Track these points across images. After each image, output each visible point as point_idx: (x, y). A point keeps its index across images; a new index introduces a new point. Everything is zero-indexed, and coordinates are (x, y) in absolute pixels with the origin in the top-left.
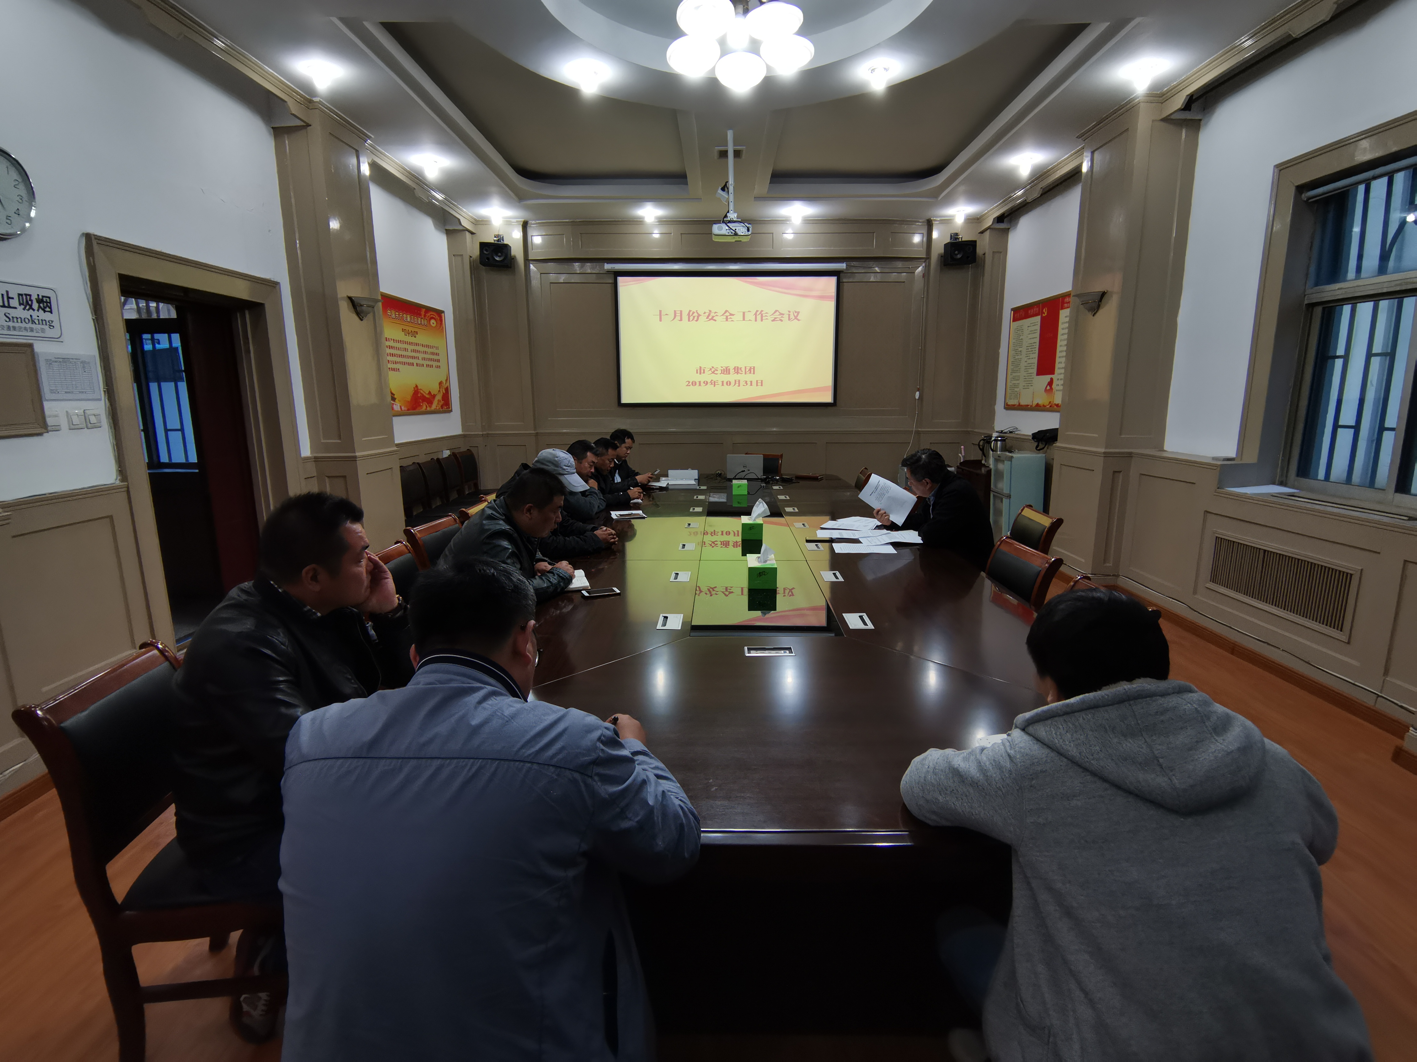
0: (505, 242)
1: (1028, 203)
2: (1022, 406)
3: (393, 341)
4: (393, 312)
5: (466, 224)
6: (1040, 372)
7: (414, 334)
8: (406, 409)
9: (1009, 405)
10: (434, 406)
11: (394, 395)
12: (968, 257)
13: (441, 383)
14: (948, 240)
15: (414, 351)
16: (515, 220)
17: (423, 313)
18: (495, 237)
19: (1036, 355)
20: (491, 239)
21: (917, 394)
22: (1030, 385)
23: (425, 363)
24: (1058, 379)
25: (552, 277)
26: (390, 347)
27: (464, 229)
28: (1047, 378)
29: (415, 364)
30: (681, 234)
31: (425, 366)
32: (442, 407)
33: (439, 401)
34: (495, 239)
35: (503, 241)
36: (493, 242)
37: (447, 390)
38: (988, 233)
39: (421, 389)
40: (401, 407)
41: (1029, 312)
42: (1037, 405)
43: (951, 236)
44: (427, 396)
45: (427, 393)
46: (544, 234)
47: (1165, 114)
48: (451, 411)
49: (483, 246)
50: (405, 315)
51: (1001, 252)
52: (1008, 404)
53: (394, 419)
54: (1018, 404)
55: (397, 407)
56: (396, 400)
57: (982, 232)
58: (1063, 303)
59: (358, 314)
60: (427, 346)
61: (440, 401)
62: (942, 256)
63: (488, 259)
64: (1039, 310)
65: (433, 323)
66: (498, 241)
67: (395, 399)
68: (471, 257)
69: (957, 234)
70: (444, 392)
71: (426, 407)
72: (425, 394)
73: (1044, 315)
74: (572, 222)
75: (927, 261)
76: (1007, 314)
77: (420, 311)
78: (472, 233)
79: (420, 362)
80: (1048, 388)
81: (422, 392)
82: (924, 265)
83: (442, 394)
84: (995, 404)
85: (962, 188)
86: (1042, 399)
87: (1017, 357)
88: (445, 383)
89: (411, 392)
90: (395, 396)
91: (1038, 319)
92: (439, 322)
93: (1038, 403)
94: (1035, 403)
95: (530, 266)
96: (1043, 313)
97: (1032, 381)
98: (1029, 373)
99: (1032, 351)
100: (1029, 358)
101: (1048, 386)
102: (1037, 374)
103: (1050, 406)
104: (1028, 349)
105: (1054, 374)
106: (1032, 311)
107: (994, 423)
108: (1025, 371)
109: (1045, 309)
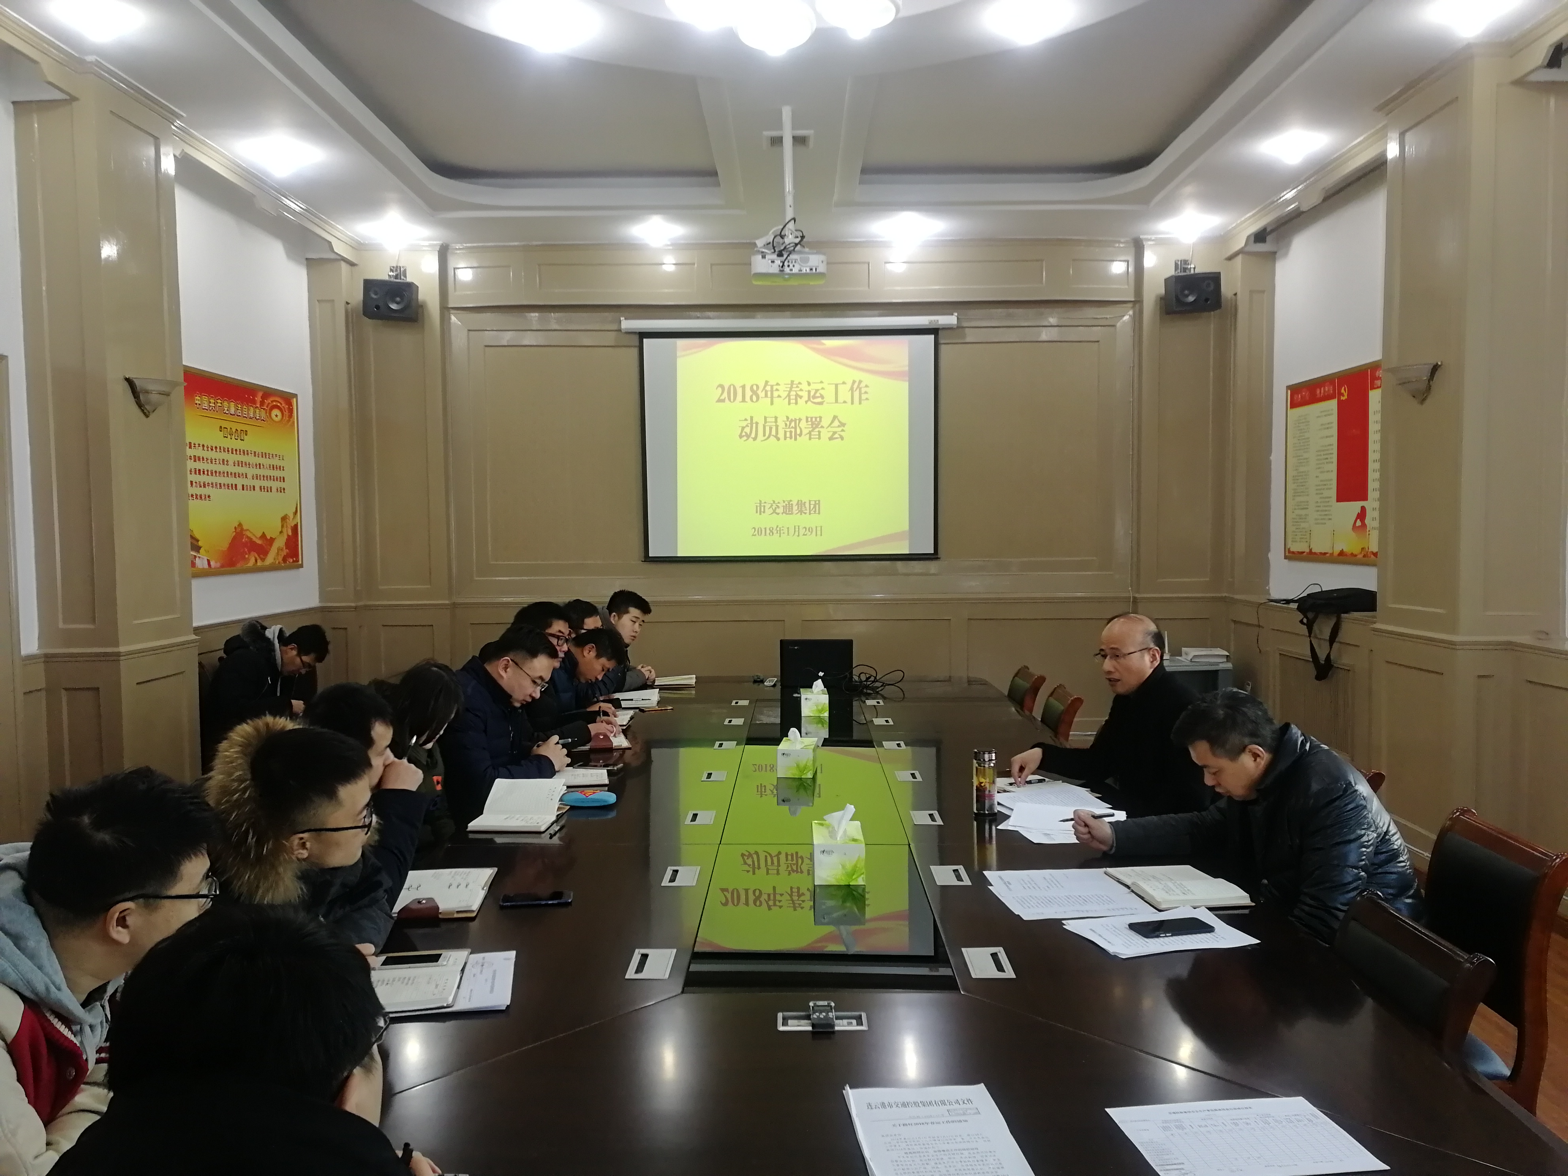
0: (409, 279)
1: (1303, 212)
2: (1315, 553)
3: (201, 448)
4: (205, 398)
5: (340, 249)
6: (1343, 495)
7: (241, 434)
8: (218, 565)
9: (1293, 553)
10: (270, 559)
11: (198, 541)
12: (1207, 300)
13: (284, 519)
14: (1171, 272)
15: (240, 464)
16: (427, 243)
17: (258, 399)
18: (391, 270)
19: (1334, 467)
20: (383, 274)
22: (1327, 517)
23: (258, 483)
24: (1374, 509)
25: (489, 337)
26: (196, 459)
27: (338, 257)
28: (1355, 507)
29: (239, 487)
30: (712, 265)
31: (257, 488)
32: (285, 560)
33: (279, 549)
34: (391, 274)
35: (406, 277)
36: (386, 278)
37: (295, 529)
38: (1239, 259)
39: (247, 530)
40: (209, 561)
41: (1318, 392)
42: (1342, 553)
43: (1176, 265)
44: (259, 542)
45: (259, 534)
46: (475, 265)
47: (1518, 74)
48: (301, 566)
49: (369, 285)
50: (226, 403)
51: (1263, 292)
52: (1291, 550)
53: (197, 585)
54: (1308, 551)
55: (201, 563)
56: (202, 551)
57: (1230, 258)
58: (1374, 378)
59: (140, 405)
60: (264, 455)
61: (282, 550)
62: (1161, 298)
63: (378, 307)
64: (1334, 390)
65: (276, 416)
66: (396, 277)
67: (200, 548)
68: (347, 303)
69: (1186, 262)
70: (290, 534)
71: (256, 561)
72: (254, 539)
73: (1343, 398)
74: (524, 246)
75: (1137, 306)
76: (1280, 396)
77: (254, 395)
78: (352, 264)
79: (248, 482)
80: (1359, 523)
81: (249, 535)
82: (1131, 312)
83: (286, 537)
84: (1268, 550)
85: (1189, 189)
86: (1349, 543)
87: (1302, 469)
88: (291, 519)
89: (231, 534)
90: (200, 544)
91: (1333, 404)
92: (287, 413)
94: (1337, 551)
95: (450, 319)
96: (1341, 394)
97: (1329, 511)
98: (1323, 498)
99: (1327, 459)
100: (1322, 472)
101: (1359, 520)
102: (1338, 500)
103: (1364, 556)
104: (1321, 455)
105: (1367, 500)
106: (1322, 392)
107: (1268, 583)
108: (1317, 494)
109: (1343, 388)
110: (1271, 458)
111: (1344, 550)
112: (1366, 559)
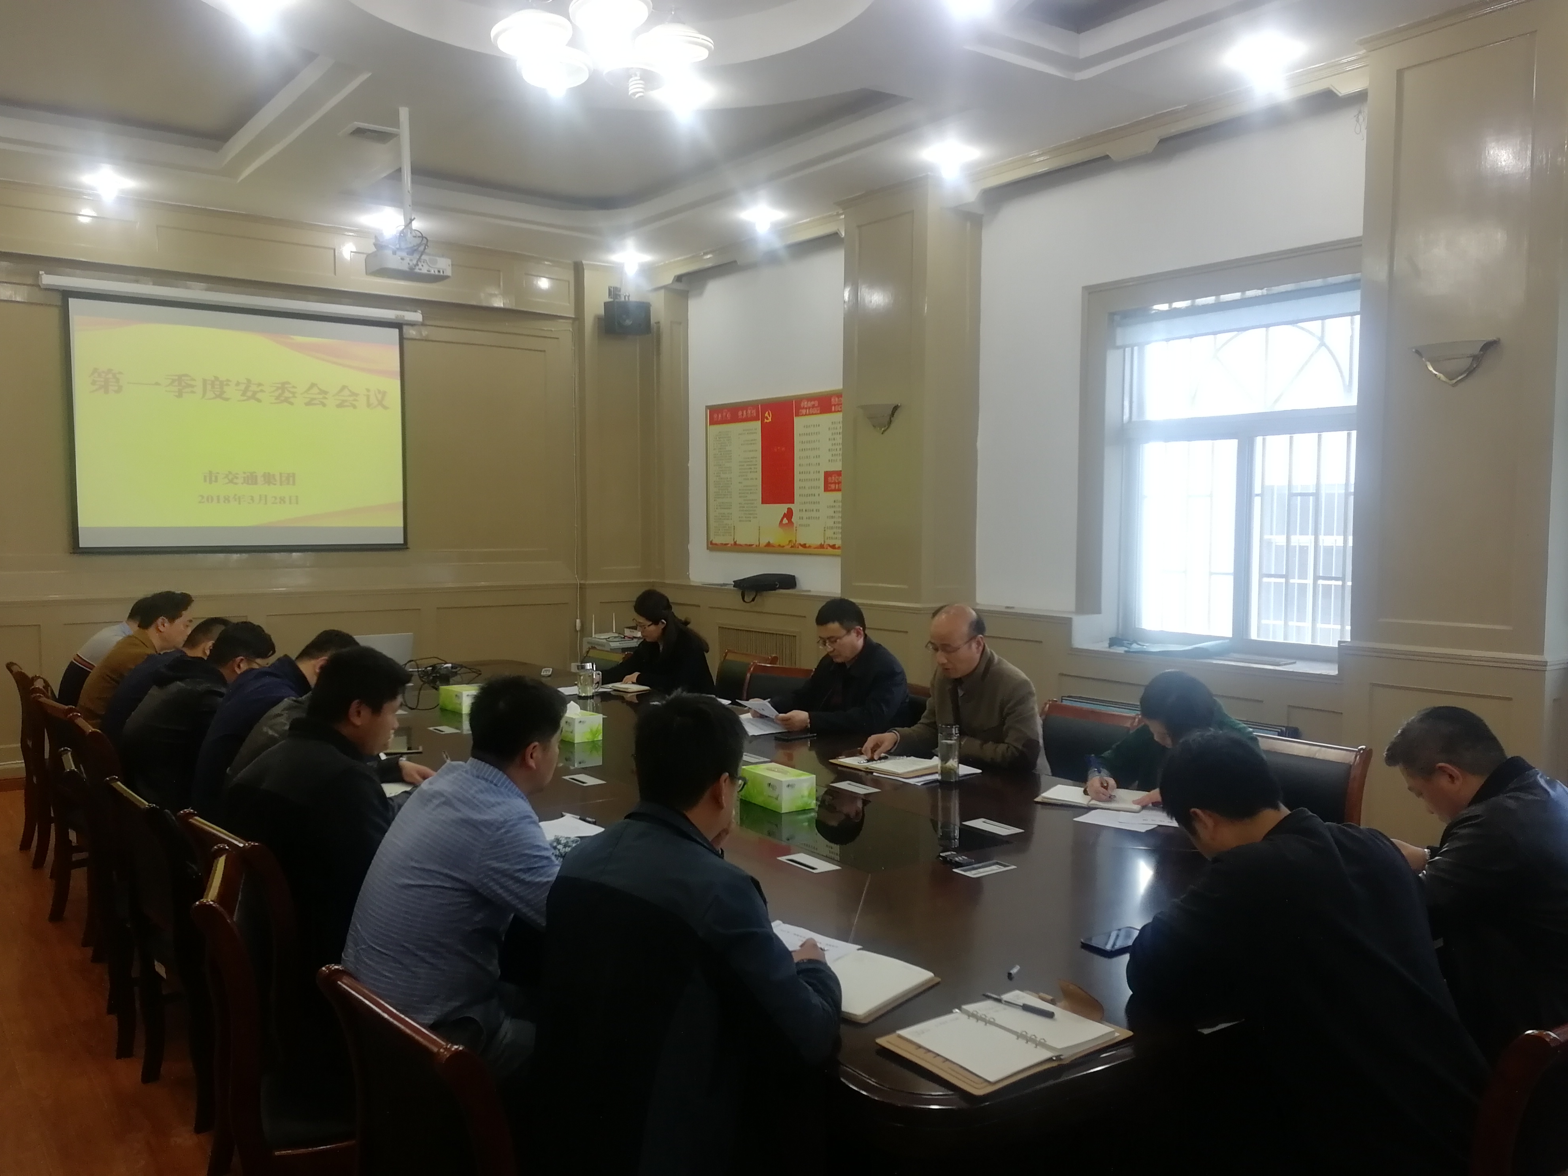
2: (740, 545)
6: (769, 499)
9: (716, 544)
12: (638, 327)
14: (606, 297)
19: (759, 475)
22: (751, 516)
24: (801, 510)
28: (783, 508)
38: (664, 294)
41: (740, 413)
42: (768, 545)
43: (612, 291)
51: (680, 324)
52: (714, 542)
54: (733, 543)
57: (658, 292)
58: (799, 407)
62: (600, 319)
64: (758, 414)
73: (768, 421)
75: (578, 323)
80: (785, 521)
82: (572, 328)
84: (687, 541)
86: (777, 537)
87: (723, 476)
91: (757, 425)
93: (769, 542)
94: (764, 542)
96: (763, 417)
97: (755, 511)
98: (747, 500)
99: (750, 468)
100: (745, 479)
101: (785, 519)
102: (764, 502)
103: (792, 547)
104: (743, 465)
105: (794, 503)
106: (745, 413)
107: (688, 571)
108: (740, 497)
109: (767, 413)
110: (689, 465)
111: (771, 542)
112: (793, 549)
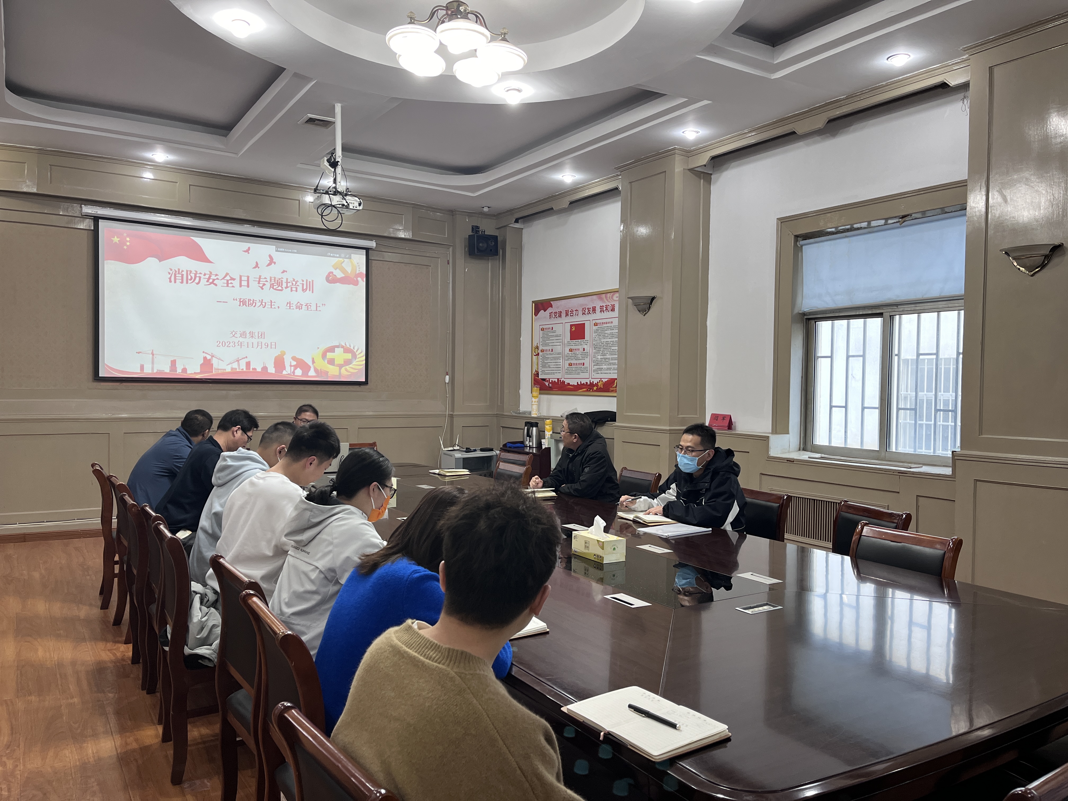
12: (491, 250)
14: (470, 232)
21: (447, 377)
30: (190, 185)
43: (473, 228)
47: (694, 166)
51: (517, 249)
57: (499, 228)
62: (466, 246)
69: (478, 228)
74: (39, 149)
76: (527, 306)
84: (519, 388)
107: (519, 407)
